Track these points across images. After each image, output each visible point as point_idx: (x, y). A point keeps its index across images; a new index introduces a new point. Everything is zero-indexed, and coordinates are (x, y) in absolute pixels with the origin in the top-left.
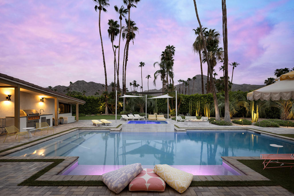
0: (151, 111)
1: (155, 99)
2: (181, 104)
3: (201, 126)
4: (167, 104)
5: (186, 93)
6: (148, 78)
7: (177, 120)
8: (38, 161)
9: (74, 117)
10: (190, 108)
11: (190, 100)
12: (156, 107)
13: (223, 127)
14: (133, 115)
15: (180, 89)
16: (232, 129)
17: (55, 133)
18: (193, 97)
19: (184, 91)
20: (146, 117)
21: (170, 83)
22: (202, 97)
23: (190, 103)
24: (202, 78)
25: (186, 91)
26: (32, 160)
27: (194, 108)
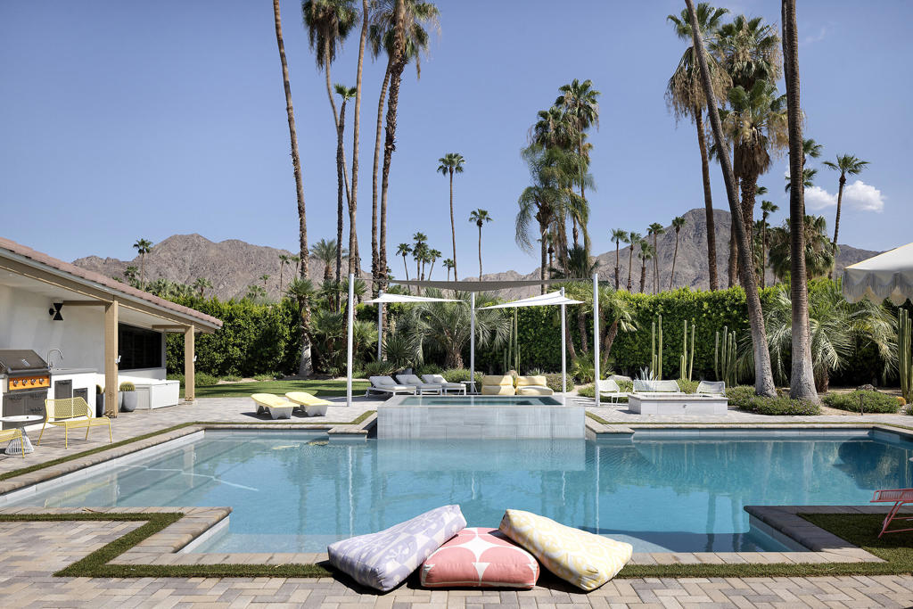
0: (492, 362)
1: (508, 313)
2: (621, 331)
3: (695, 417)
4: (560, 332)
5: (642, 286)
6: (480, 224)
7: (598, 398)
8: (92, 519)
9: (175, 384)
10: (657, 348)
11: (657, 316)
12: (513, 346)
13: (779, 421)
14: (420, 377)
15: (616, 269)
16: (816, 426)
17: (115, 441)
18: (668, 304)
19: (636, 278)
20: (473, 387)
21: (575, 245)
22: (706, 305)
23: (654, 328)
24: (710, 225)
25: (642, 281)
26: (69, 515)
27: (673, 347)
